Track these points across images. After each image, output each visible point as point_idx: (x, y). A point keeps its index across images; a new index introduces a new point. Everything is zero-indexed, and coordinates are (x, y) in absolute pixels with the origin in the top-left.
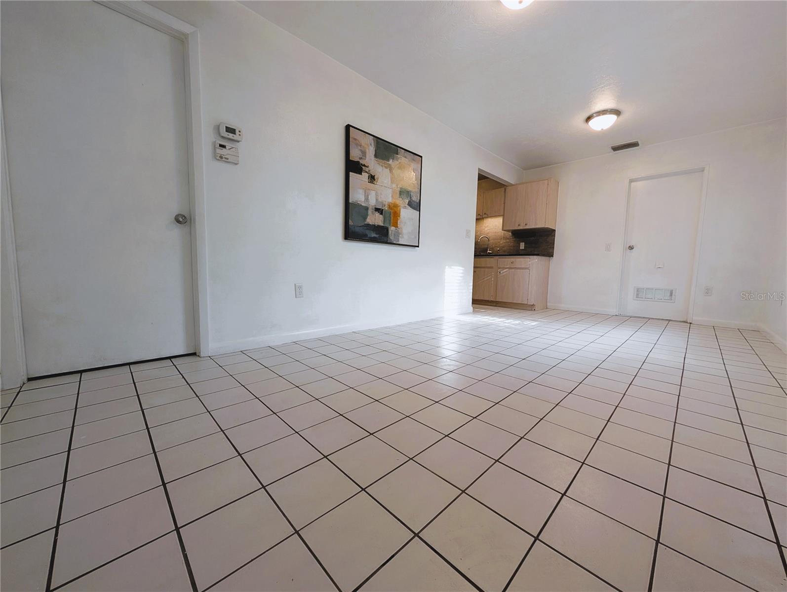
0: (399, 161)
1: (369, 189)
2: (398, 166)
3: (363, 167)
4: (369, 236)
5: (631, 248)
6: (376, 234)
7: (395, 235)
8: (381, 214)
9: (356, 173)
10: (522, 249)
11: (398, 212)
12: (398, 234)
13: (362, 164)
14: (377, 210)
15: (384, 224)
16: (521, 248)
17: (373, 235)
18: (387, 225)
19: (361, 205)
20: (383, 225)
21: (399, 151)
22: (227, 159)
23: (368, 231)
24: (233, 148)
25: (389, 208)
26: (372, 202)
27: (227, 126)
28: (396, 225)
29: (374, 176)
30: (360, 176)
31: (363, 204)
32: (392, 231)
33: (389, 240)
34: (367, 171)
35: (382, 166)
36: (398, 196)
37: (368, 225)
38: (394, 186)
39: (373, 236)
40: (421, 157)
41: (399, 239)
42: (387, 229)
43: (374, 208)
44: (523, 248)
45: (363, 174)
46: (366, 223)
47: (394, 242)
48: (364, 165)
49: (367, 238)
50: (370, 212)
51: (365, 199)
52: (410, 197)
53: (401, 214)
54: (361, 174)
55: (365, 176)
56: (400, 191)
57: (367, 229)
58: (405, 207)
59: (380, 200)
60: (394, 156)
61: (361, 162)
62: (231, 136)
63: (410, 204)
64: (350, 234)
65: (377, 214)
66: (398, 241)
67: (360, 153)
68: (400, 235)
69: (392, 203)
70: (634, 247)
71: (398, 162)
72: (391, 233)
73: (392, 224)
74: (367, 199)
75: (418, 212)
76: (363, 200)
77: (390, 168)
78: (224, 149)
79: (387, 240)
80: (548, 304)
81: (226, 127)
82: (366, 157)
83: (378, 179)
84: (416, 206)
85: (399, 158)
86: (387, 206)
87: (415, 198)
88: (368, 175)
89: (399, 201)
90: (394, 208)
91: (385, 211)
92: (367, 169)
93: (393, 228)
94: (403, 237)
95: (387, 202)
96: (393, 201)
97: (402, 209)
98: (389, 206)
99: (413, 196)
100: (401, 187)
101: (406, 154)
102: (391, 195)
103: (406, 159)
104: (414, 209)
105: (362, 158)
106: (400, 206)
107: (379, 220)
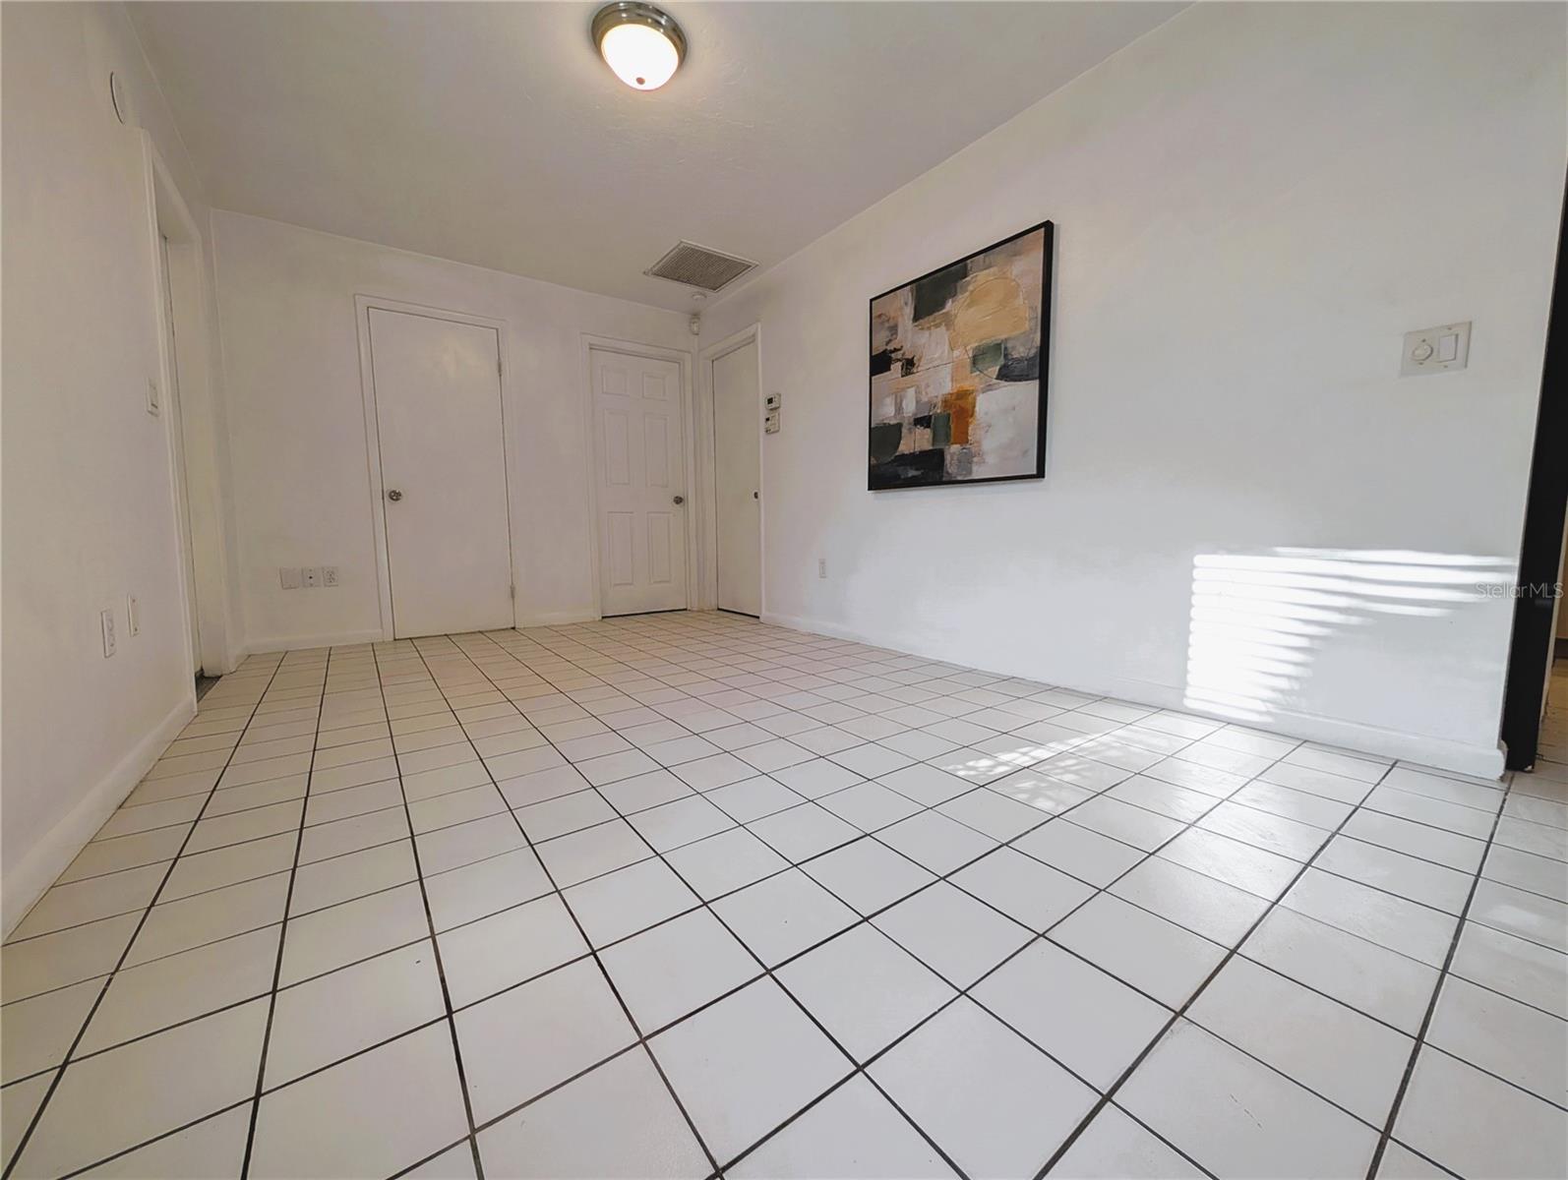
0: (971, 288)
1: (903, 389)
2: (968, 301)
3: (893, 355)
4: (902, 477)
6: (917, 469)
7: (960, 461)
8: (925, 427)
9: (883, 372)
11: (969, 407)
12: (967, 460)
13: (891, 351)
14: (918, 422)
15: (933, 445)
17: (912, 473)
18: (938, 447)
19: (890, 425)
20: (931, 448)
21: (968, 267)
22: (771, 429)
23: (902, 468)
24: (773, 417)
25: (946, 406)
26: (910, 408)
27: (769, 398)
28: (963, 439)
29: (914, 357)
30: (889, 372)
31: (892, 423)
32: (952, 455)
33: (945, 474)
34: (899, 357)
35: (929, 328)
36: (969, 368)
37: (903, 456)
38: (956, 353)
39: (910, 475)
40: (1051, 224)
41: (971, 469)
42: (941, 455)
43: (912, 420)
45: (892, 367)
46: (897, 454)
47: (959, 478)
48: (895, 350)
49: (898, 482)
50: (904, 431)
51: (896, 410)
52: (1006, 356)
53: (977, 408)
54: (890, 369)
55: (896, 367)
56: (974, 357)
57: (900, 464)
58: (989, 388)
59: (925, 399)
60: (956, 288)
61: (890, 347)
62: (770, 406)
63: (1007, 373)
64: (880, 480)
65: (919, 430)
66: (970, 473)
67: (888, 333)
68: (975, 459)
69: (951, 394)
71: (967, 294)
72: (952, 459)
73: (952, 440)
74: (899, 409)
75: (1038, 382)
76: (892, 414)
77: (950, 321)
78: (769, 422)
79: (942, 477)
82: (897, 335)
83: (919, 360)
84: (1032, 367)
85: (969, 283)
86: (940, 404)
87: (1021, 349)
88: (901, 363)
89: (972, 381)
90: (959, 402)
91: (937, 416)
92: (899, 355)
93: (955, 448)
94: (984, 462)
95: (940, 399)
96: (958, 386)
97: (981, 395)
98: (946, 403)
99: (1014, 348)
100: (977, 344)
101: (992, 256)
102: (949, 378)
103: (992, 270)
104: (1020, 381)
105: (890, 341)
106: (973, 392)
107: (923, 440)
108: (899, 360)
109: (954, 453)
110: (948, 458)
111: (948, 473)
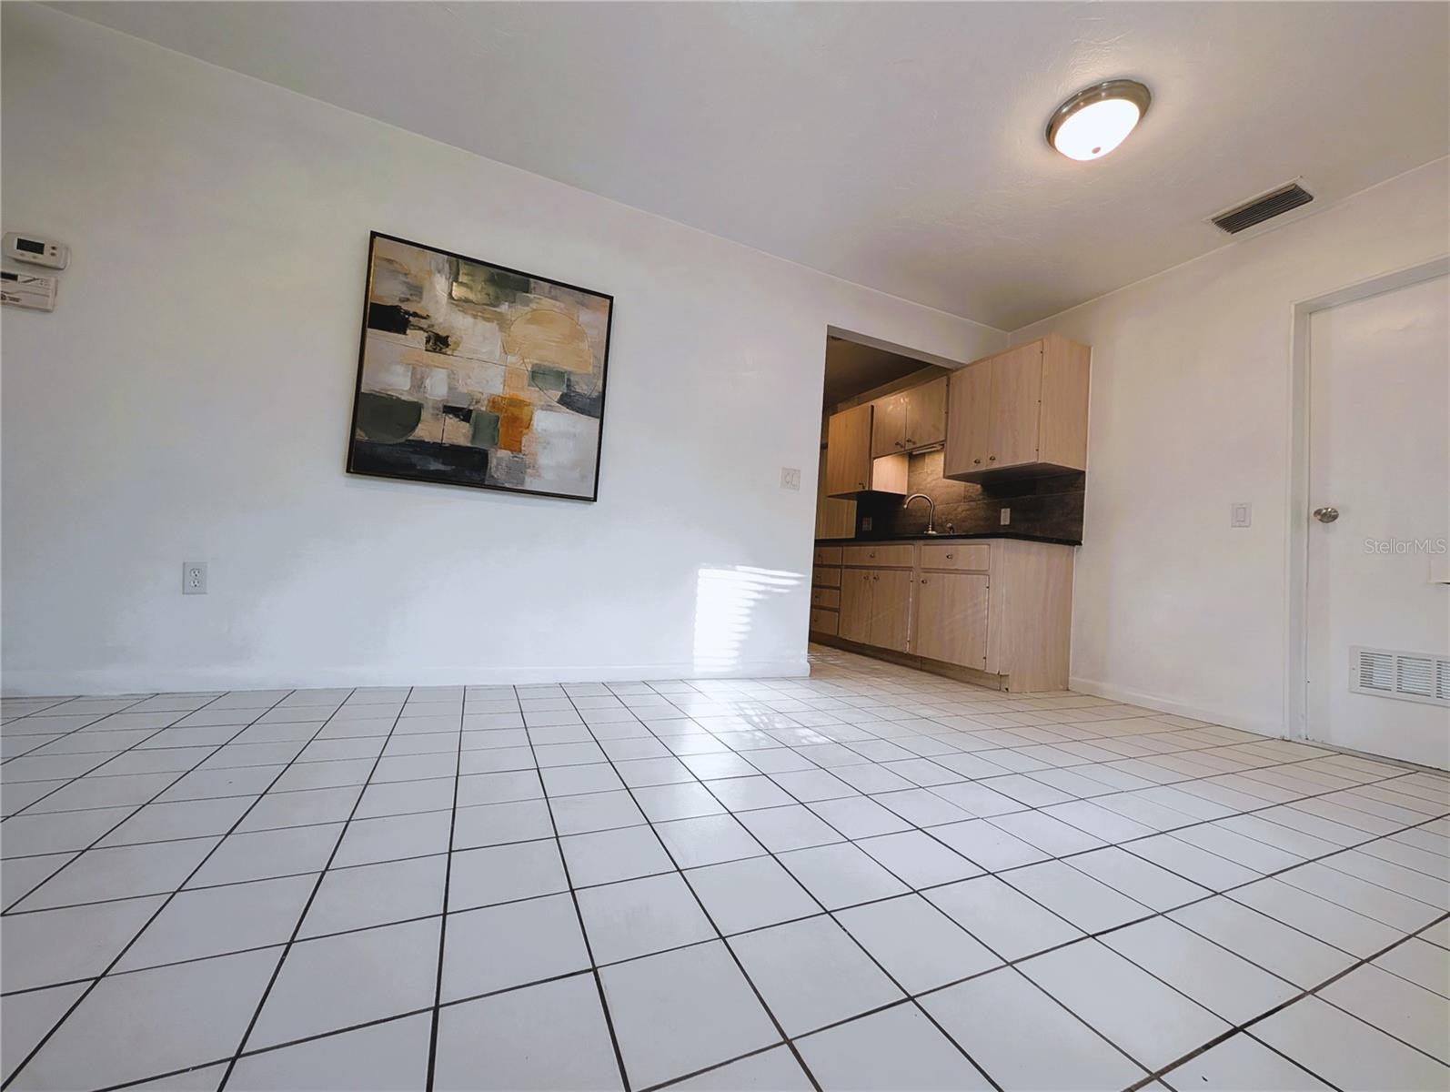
0: (534, 306)
1: (427, 366)
2: (529, 316)
3: (411, 319)
5: (1328, 517)
6: (444, 463)
7: (509, 468)
8: (463, 420)
9: (389, 331)
10: (1005, 525)
11: (526, 419)
12: (519, 469)
13: (407, 313)
14: (449, 410)
15: (472, 442)
16: (1002, 523)
17: (435, 466)
18: (478, 445)
19: (398, 399)
20: (469, 445)
21: (532, 285)
22: (17, 300)
23: (417, 456)
24: (35, 279)
25: (493, 407)
26: (437, 388)
27: (22, 238)
28: (515, 447)
29: (448, 337)
30: (403, 336)
31: (405, 397)
32: (500, 460)
33: (488, 478)
34: (425, 327)
35: (475, 317)
36: (526, 382)
37: (421, 442)
38: (511, 359)
39: (432, 468)
40: (611, 298)
41: (524, 479)
42: (484, 456)
43: (441, 406)
44: (1008, 523)
45: (408, 331)
46: (411, 438)
47: (507, 485)
48: (415, 315)
49: (413, 473)
50: (425, 415)
51: (412, 386)
52: (568, 386)
53: (535, 422)
54: (405, 333)
55: (415, 339)
56: (533, 372)
57: (415, 452)
58: (549, 408)
59: (462, 389)
60: (515, 295)
61: (405, 306)
62: (29, 256)
63: (568, 401)
64: (363, 461)
65: (451, 421)
66: (522, 483)
67: (404, 289)
68: (528, 470)
69: (502, 397)
70: (1340, 512)
71: (527, 309)
72: (498, 464)
73: (500, 444)
74: (418, 385)
75: (598, 421)
76: (407, 388)
77: (503, 323)
78: (12, 282)
79: (483, 480)
80: (1071, 678)
81: (19, 240)
82: (421, 298)
83: (457, 344)
84: (594, 407)
85: (531, 301)
86: (486, 402)
87: (585, 387)
88: (426, 335)
89: (529, 394)
90: (510, 408)
91: (480, 415)
92: (424, 323)
93: (503, 454)
94: (539, 476)
95: (485, 396)
96: (509, 393)
97: (539, 411)
98: (494, 403)
99: (578, 383)
100: (536, 362)
101: (558, 291)
102: (499, 380)
103: (558, 303)
104: (582, 413)
105: (408, 300)
106: (529, 405)
107: (456, 433)
108: (421, 329)
109: (502, 458)
110: (493, 462)
111: (493, 477)
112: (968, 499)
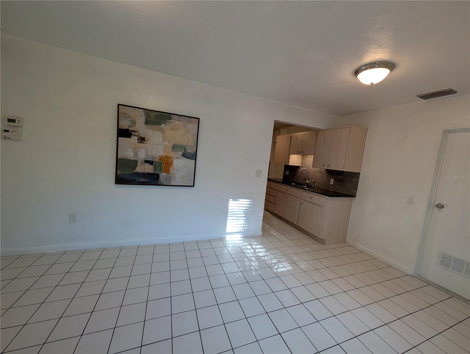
0: (173, 124)
1: (139, 148)
2: (171, 128)
3: (133, 133)
4: (137, 181)
5: (440, 206)
6: (145, 179)
7: (166, 179)
8: (151, 164)
9: (126, 137)
10: (332, 185)
11: (171, 162)
12: (170, 179)
13: (131, 131)
14: (147, 162)
15: (154, 171)
16: (331, 184)
17: (142, 180)
18: (156, 172)
19: (130, 159)
20: (153, 172)
21: (172, 117)
22: (10, 138)
23: (137, 177)
24: (14, 131)
25: (160, 159)
26: (142, 155)
28: (168, 171)
29: (145, 137)
30: (130, 139)
31: (132, 159)
33: (159, 182)
34: (137, 135)
35: (153, 130)
36: (171, 150)
37: (138, 173)
38: (166, 143)
40: (199, 119)
41: (171, 182)
42: (158, 176)
43: (143, 161)
44: (333, 184)
45: (132, 137)
46: (134, 172)
47: (165, 184)
48: (134, 131)
49: (135, 182)
50: (138, 164)
51: (134, 155)
52: (185, 150)
53: (174, 163)
54: (131, 138)
55: (134, 139)
56: (173, 147)
57: (136, 176)
58: (178, 158)
59: (150, 154)
60: (166, 121)
61: (130, 129)
62: (11, 124)
63: (185, 155)
65: (147, 165)
66: (170, 183)
67: (130, 123)
68: (172, 179)
69: (163, 156)
70: (444, 205)
71: (171, 125)
72: (162, 178)
73: (163, 171)
74: (136, 154)
75: (194, 161)
76: (132, 156)
77: (163, 131)
78: (7, 133)
79: (158, 183)
80: (347, 239)
81: (8, 119)
82: (135, 125)
83: (148, 140)
84: (194, 156)
85: (172, 122)
86: (158, 158)
87: (190, 150)
88: (138, 137)
89: (172, 154)
90: (166, 159)
91: (156, 162)
92: (137, 134)
93: (164, 174)
94: (176, 180)
95: (158, 156)
96: (165, 154)
97: (175, 159)
98: (161, 158)
99: (188, 149)
100: (174, 143)
101: (181, 118)
102: (162, 150)
103: (181, 122)
104: (189, 159)
105: (131, 126)
106: (172, 157)
107: (149, 169)
108: (136, 136)
109: (164, 176)
110: (161, 177)
111: (161, 182)
112: (320, 172)
